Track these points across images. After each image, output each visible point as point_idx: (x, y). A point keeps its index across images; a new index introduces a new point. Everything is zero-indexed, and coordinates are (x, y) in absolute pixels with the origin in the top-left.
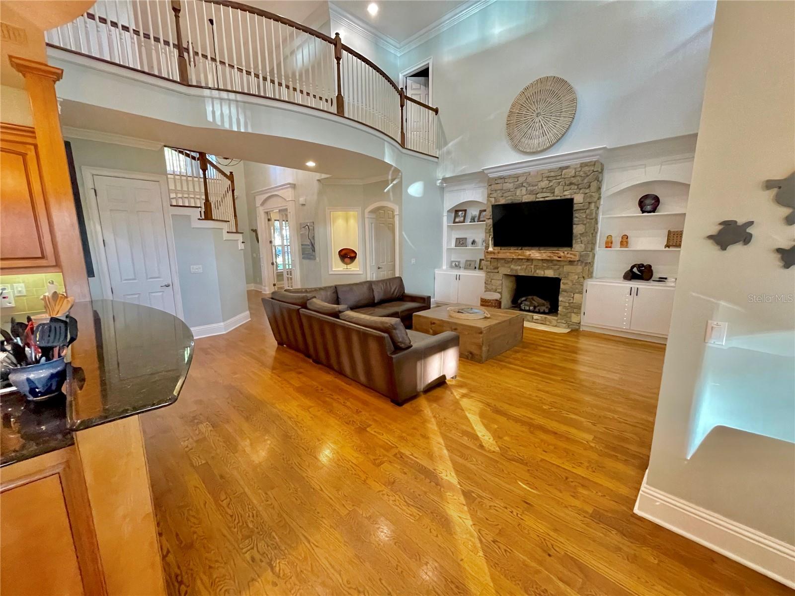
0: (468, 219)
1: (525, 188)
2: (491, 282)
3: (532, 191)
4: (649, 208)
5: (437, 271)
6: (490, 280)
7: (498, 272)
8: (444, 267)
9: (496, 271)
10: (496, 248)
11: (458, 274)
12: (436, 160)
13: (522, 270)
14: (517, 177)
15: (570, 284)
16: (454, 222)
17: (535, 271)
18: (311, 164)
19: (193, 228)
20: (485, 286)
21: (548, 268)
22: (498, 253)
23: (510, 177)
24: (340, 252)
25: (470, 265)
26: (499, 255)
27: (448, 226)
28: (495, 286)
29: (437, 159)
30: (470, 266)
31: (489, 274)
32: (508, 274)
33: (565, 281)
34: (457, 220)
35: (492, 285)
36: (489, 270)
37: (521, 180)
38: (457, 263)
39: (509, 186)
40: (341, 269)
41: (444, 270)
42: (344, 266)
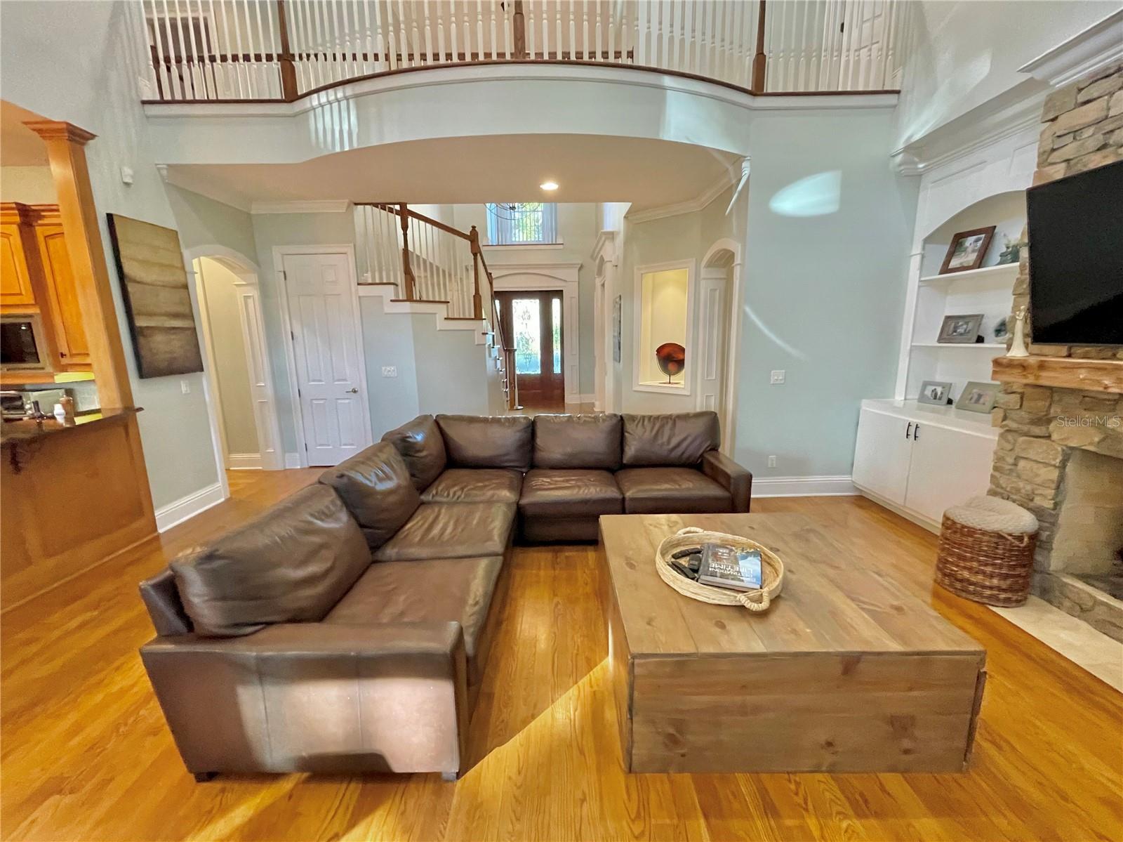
0: (995, 255)
2: (1015, 465)
5: (868, 407)
6: (1011, 460)
7: (1049, 437)
8: (899, 398)
9: (1037, 430)
10: (1036, 348)
11: (914, 421)
12: (891, 99)
16: (945, 269)
18: (550, 186)
19: (386, 314)
20: (992, 476)
22: (1042, 366)
24: (659, 351)
25: (980, 396)
26: (1044, 374)
27: (923, 284)
28: (1028, 481)
29: (896, 96)
30: (977, 401)
31: (1010, 437)
32: (1092, 448)
34: (954, 263)
35: (1019, 476)
36: (1014, 425)
38: (939, 390)
40: (656, 383)
41: (895, 409)
42: (666, 378)
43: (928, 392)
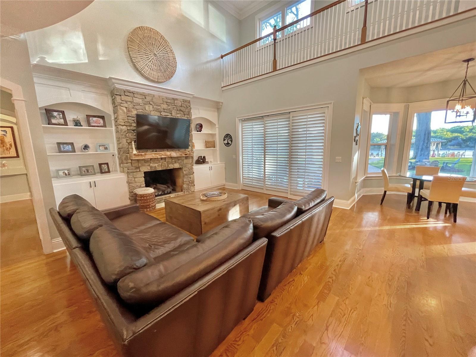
0: (70, 122)
1: (152, 106)
2: (135, 180)
3: (158, 109)
4: (199, 129)
7: (140, 171)
9: (137, 170)
10: (138, 151)
15: (187, 169)
16: (50, 123)
17: (168, 166)
20: (129, 185)
21: (175, 162)
25: (87, 171)
27: (43, 128)
28: (139, 183)
31: (131, 174)
34: (54, 122)
37: (148, 99)
38: (67, 172)
43: (61, 173)
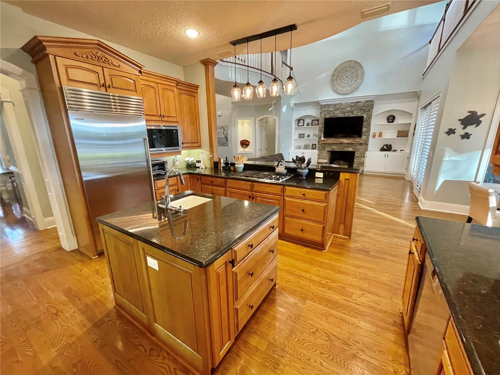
0: (305, 125)
1: (339, 110)
3: (343, 112)
4: (390, 121)
5: (290, 151)
6: (320, 154)
9: (324, 149)
10: (325, 138)
11: (303, 151)
13: (336, 148)
14: (336, 105)
15: (359, 153)
16: (298, 126)
17: (343, 149)
20: (318, 157)
21: (350, 147)
22: (327, 141)
23: (332, 105)
24: (241, 142)
27: (295, 128)
31: (320, 151)
32: (330, 150)
33: (358, 153)
34: (300, 125)
35: (322, 156)
36: (320, 149)
37: (338, 106)
38: (299, 146)
39: (332, 109)
40: (241, 151)
41: (293, 150)
42: (243, 149)
43: (297, 147)
